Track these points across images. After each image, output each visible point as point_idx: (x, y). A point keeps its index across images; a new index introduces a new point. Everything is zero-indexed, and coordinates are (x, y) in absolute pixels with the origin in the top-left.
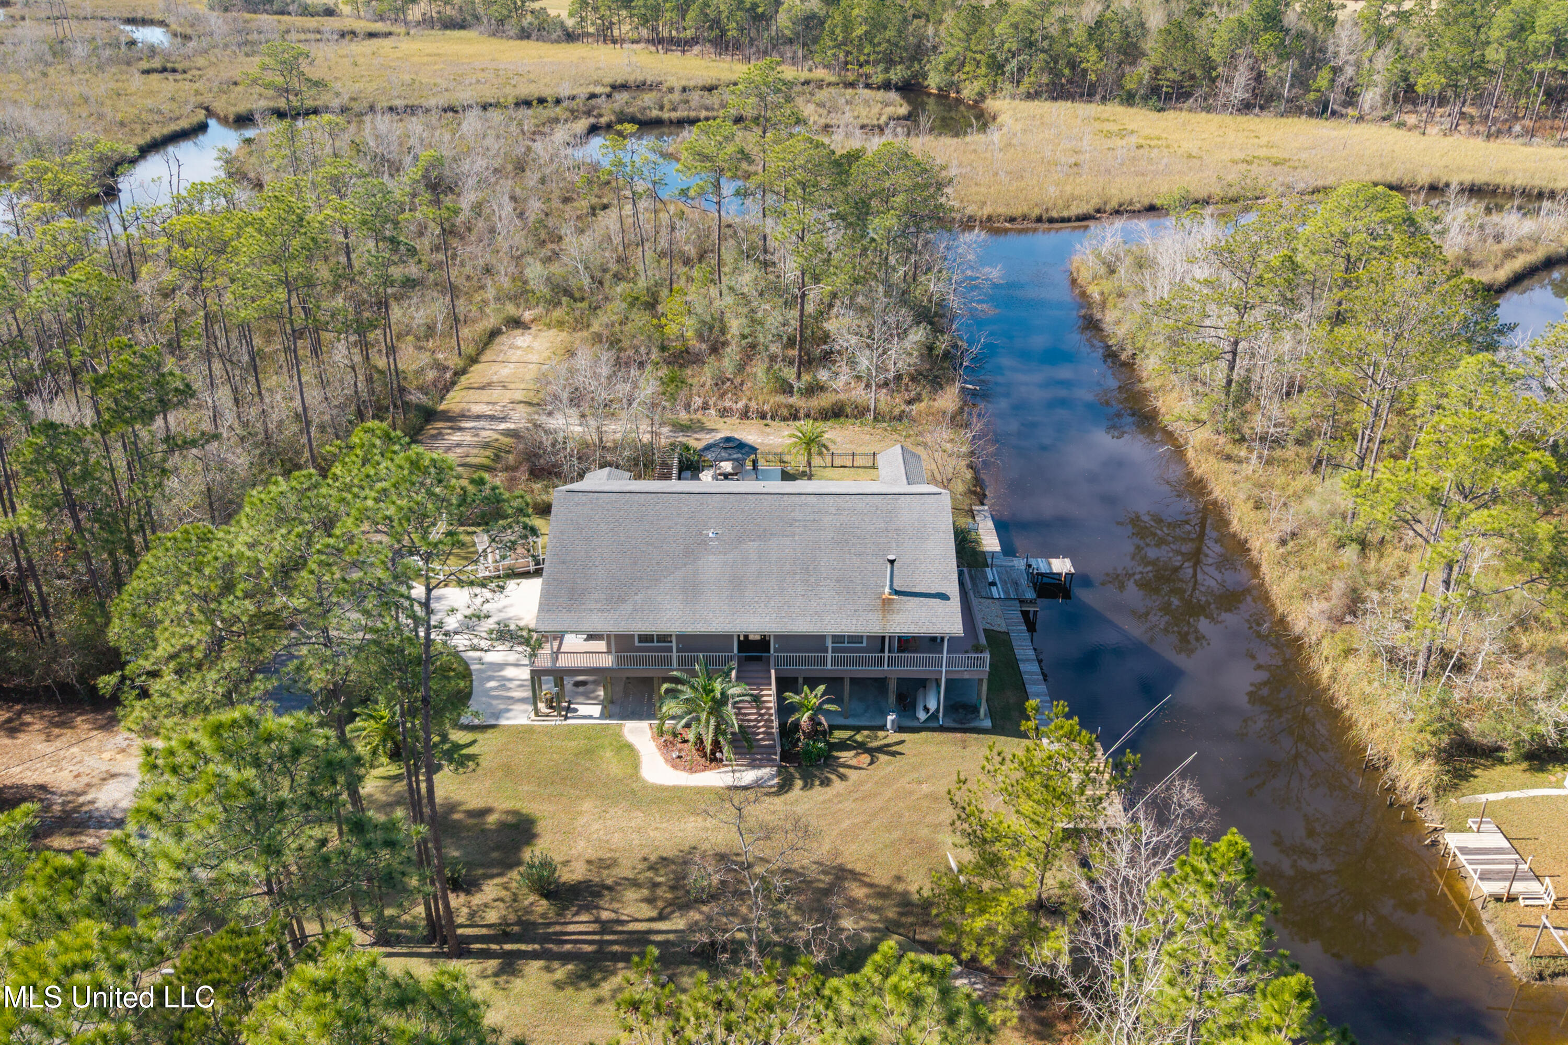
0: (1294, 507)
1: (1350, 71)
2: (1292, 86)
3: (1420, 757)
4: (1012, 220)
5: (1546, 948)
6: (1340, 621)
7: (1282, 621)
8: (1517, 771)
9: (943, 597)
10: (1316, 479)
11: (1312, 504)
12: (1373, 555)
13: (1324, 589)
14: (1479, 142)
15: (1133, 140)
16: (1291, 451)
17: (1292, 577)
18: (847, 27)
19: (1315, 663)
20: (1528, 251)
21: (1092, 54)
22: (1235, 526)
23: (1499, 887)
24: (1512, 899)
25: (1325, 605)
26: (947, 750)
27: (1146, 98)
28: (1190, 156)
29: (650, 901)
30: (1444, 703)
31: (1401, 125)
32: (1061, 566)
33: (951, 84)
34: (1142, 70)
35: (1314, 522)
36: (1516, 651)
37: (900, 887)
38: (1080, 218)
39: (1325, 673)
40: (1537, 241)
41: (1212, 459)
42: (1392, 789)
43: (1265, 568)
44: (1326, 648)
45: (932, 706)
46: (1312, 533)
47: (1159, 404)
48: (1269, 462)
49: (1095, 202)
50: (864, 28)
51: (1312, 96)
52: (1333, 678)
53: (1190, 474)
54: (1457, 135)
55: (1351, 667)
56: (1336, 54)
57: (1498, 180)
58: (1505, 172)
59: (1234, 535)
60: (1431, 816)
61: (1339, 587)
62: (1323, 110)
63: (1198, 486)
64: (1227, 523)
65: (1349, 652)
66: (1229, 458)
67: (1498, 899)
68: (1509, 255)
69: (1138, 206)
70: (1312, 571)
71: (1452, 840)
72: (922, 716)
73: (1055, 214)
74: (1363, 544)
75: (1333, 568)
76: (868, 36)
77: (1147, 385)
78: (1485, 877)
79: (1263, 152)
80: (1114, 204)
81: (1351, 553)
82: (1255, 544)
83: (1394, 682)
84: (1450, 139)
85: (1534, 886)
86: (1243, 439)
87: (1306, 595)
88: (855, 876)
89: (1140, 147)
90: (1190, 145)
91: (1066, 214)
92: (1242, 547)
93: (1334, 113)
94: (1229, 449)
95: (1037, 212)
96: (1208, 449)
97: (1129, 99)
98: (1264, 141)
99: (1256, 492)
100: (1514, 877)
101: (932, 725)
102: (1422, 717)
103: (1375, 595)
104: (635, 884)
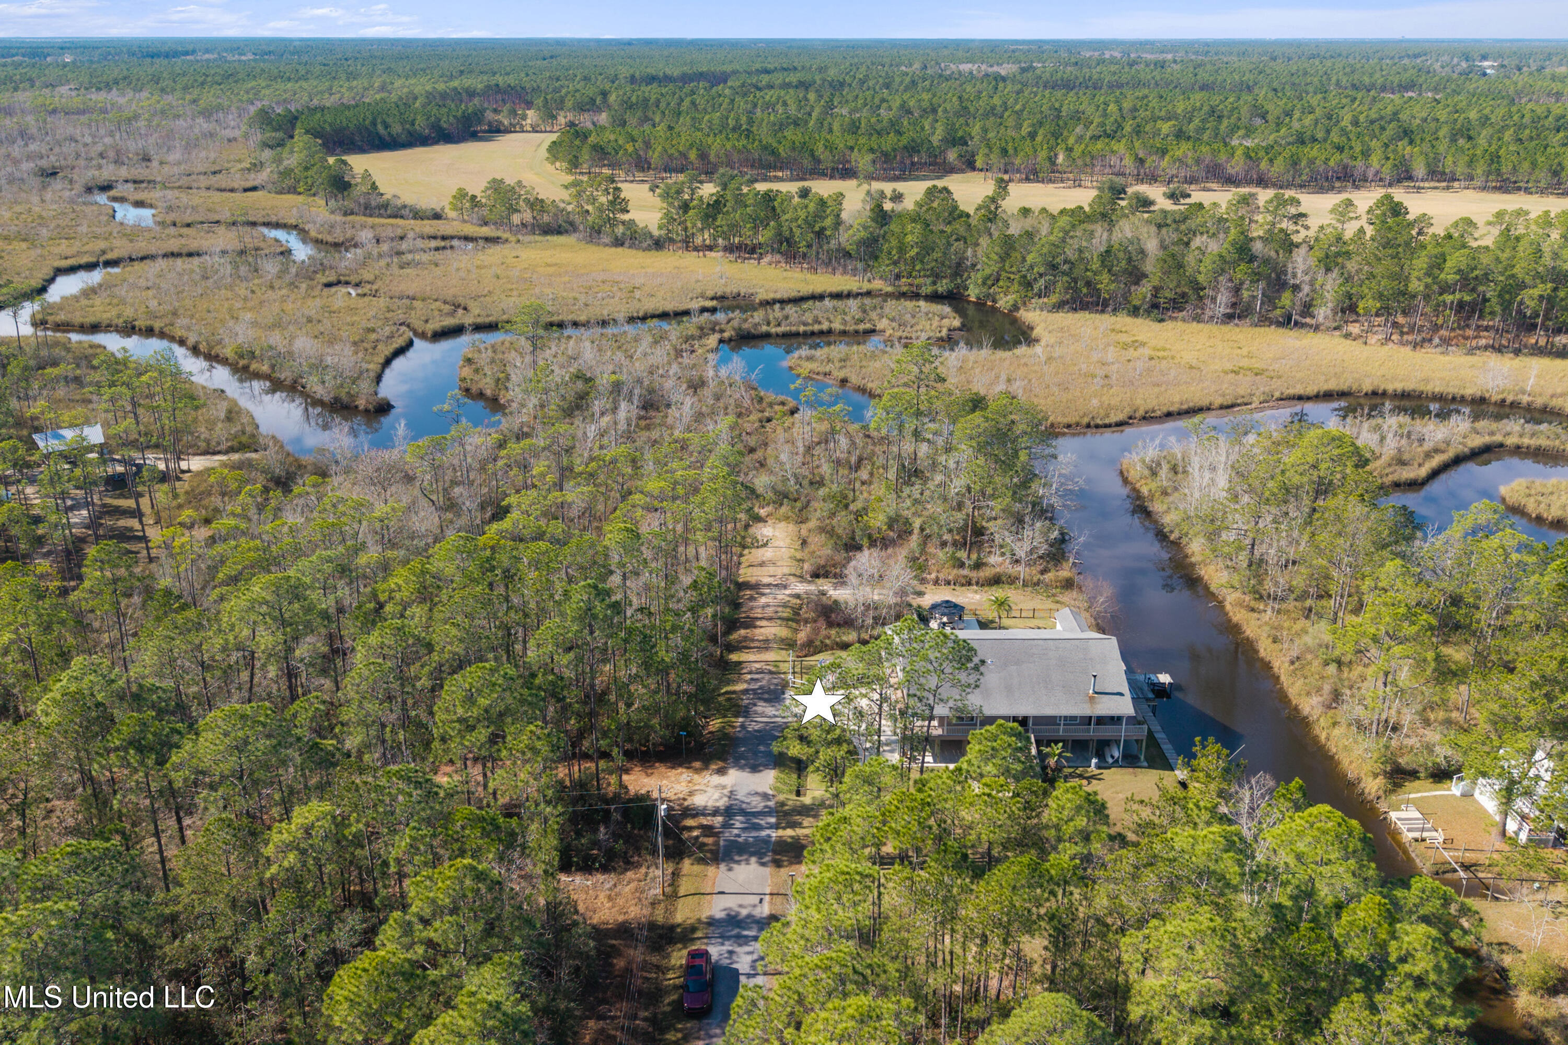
0: (1297, 641)
1: (1306, 289)
2: (1262, 303)
3: (1376, 776)
4: (1069, 426)
5: (1440, 860)
6: (1329, 707)
7: (1296, 709)
8: (1428, 783)
9: (1121, 694)
10: (1308, 623)
11: (1308, 640)
12: (1346, 670)
13: (1319, 690)
14: (1407, 351)
15: (1146, 352)
16: (1291, 604)
17: (1300, 683)
18: (902, 249)
19: (1317, 730)
20: (1443, 452)
21: (1105, 277)
22: (1262, 653)
23: (1417, 835)
24: (1423, 840)
25: (1320, 699)
26: (1127, 777)
27: (1148, 312)
28: (1191, 367)
30: (1387, 747)
31: (1347, 336)
32: (1165, 679)
33: (988, 296)
34: (1144, 291)
35: (1308, 650)
36: (1427, 723)
38: (1120, 424)
39: (1323, 737)
40: (1448, 443)
41: (1243, 611)
42: (1363, 793)
43: (1283, 678)
44: (1323, 722)
45: (1116, 754)
46: (1309, 657)
47: (1202, 573)
48: (1279, 612)
49: (1128, 411)
50: (916, 250)
51: (1278, 312)
52: (1328, 739)
53: (1230, 621)
54: (1391, 345)
55: (1337, 732)
56: (1294, 276)
57: (1421, 387)
58: (1427, 381)
59: (1262, 660)
60: (1382, 806)
61: (1327, 688)
62: (1287, 322)
63: (1234, 629)
64: (1257, 652)
65: (1335, 724)
66: (1253, 610)
67: (1416, 840)
68: (1428, 455)
69: (1158, 413)
70: (1311, 680)
71: (1393, 815)
72: (1110, 760)
73: (1099, 422)
74: (1339, 663)
75: (1323, 677)
76: (919, 258)
77: (1193, 559)
78: (1409, 830)
79: (1245, 363)
80: (1141, 413)
81: (1332, 669)
82: (1276, 664)
83: (1360, 738)
84: (1386, 348)
85: (1434, 834)
86: (1261, 597)
87: (1308, 694)
89: (1151, 359)
90: (1189, 357)
91: (1107, 421)
92: (1267, 666)
93: (1296, 323)
94: (1253, 604)
95: (1085, 420)
96: (1240, 604)
97: (1135, 312)
98: (1244, 351)
99: (1273, 632)
100: (1423, 830)
101: (1116, 764)
102: (1376, 755)
103: (1348, 692)
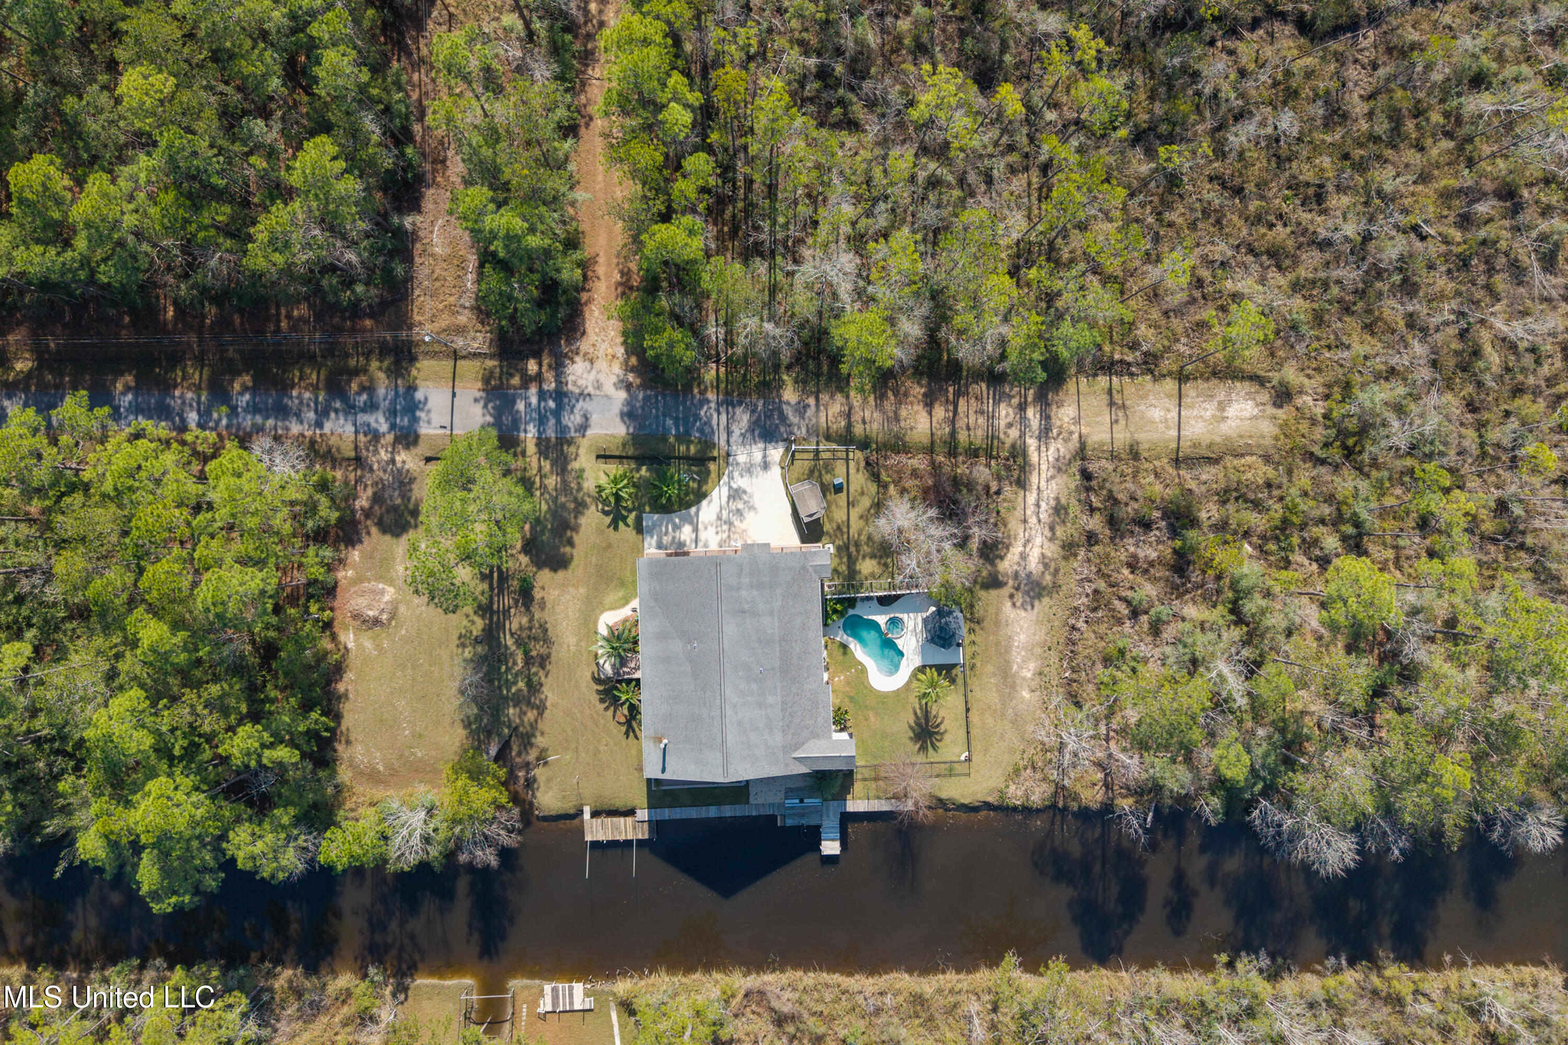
29: (521, 628)
37: (538, 734)
88: (541, 714)
104: (531, 620)
